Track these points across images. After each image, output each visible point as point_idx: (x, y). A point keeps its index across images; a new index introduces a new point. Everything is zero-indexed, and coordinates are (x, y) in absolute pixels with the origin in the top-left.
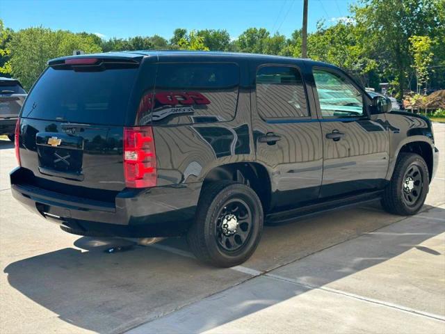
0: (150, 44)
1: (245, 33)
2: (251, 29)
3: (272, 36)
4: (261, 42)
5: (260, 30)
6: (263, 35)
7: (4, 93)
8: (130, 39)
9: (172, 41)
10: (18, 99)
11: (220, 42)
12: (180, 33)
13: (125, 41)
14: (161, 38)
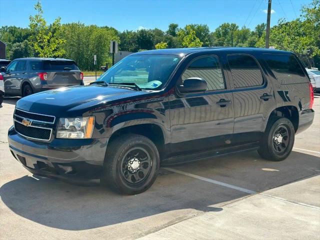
0: (152, 35)
1: (220, 27)
2: (225, 24)
3: (240, 28)
4: (232, 33)
5: (232, 24)
6: (234, 28)
7: (66, 69)
8: (138, 31)
9: (167, 32)
10: (74, 74)
11: (202, 34)
12: (173, 27)
13: (134, 33)
14: (160, 30)
